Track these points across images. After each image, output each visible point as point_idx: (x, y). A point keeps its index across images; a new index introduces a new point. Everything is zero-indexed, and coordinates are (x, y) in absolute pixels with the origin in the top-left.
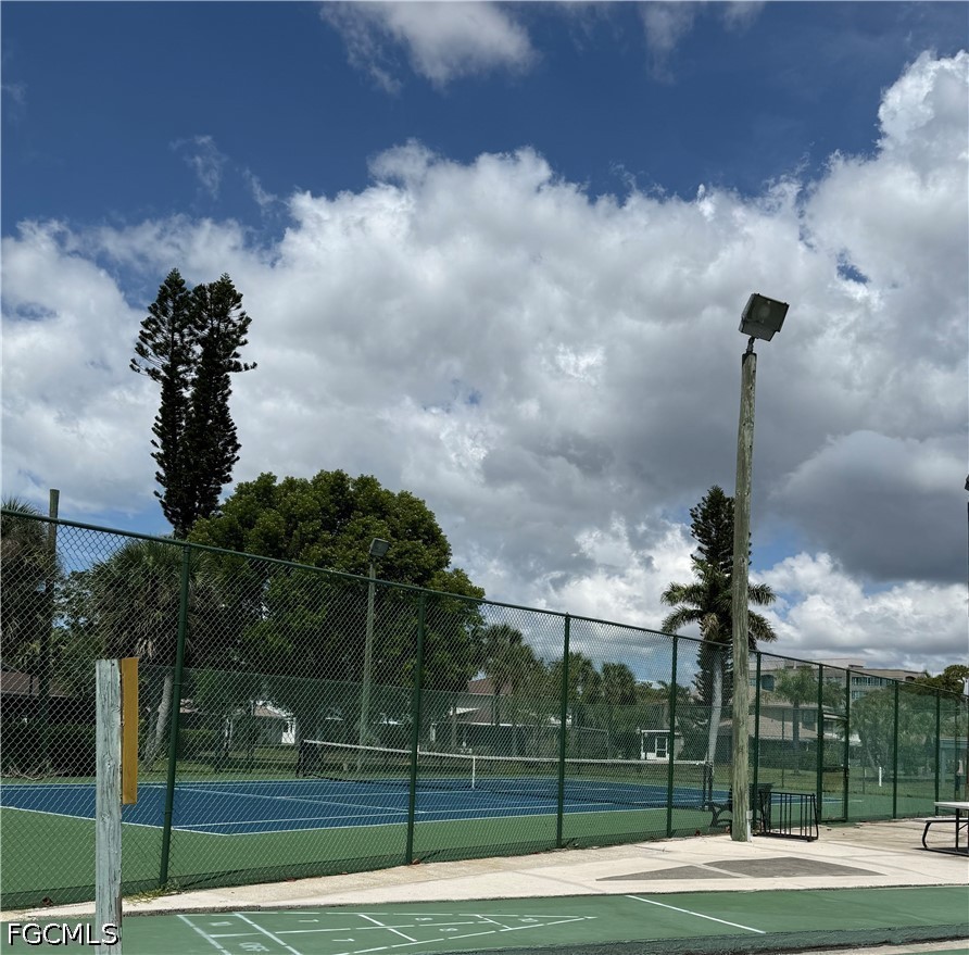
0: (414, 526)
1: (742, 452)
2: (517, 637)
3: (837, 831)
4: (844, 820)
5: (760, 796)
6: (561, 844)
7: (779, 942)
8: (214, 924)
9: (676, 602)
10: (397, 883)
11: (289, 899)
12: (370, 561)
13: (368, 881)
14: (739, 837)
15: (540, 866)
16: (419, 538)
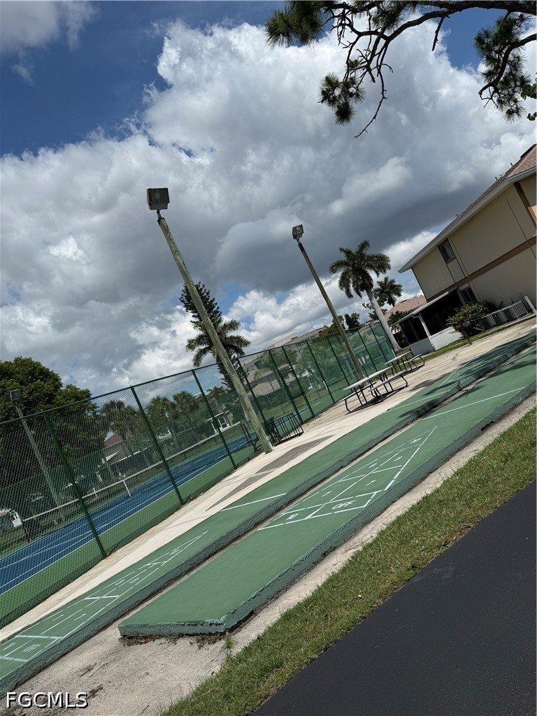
0: (31, 373)
1: (180, 267)
2: (120, 404)
3: (311, 423)
4: (313, 417)
5: (269, 427)
6: (183, 502)
7: (295, 494)
8: (6, 649)
9: (194, 348)
10: (102, 571)
11: (45, 612)
12: (15, 404)
13: (86, 579)
14: (269, 451)
15: (176, 520)
16: (37, 379)
